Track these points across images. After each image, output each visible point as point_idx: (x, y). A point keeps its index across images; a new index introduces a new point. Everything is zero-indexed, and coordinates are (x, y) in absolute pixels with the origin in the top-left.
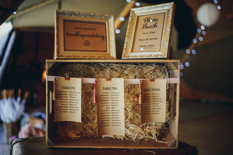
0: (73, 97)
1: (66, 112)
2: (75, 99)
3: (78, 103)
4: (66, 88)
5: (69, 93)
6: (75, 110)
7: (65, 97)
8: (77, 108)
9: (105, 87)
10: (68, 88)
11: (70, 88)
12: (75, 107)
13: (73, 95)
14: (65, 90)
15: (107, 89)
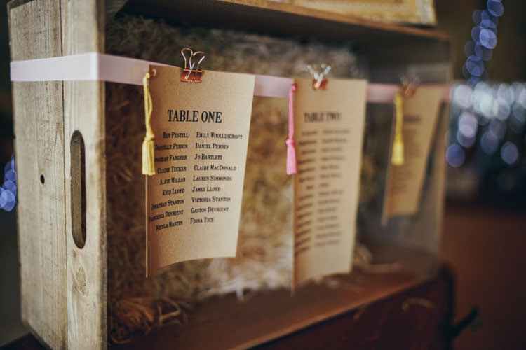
0: (210, 157)
1: (176, 224)
2: (216, 163)
3: (229, 179)
4: (183, 116)
5: (191, 141)
6: (211, 209)
7: (176, 158)
8: (224, 199)
9: (310, 111)
10: (191, 115)
11: (199, 116)
12: (215, 199)
13: (207, 146)
14: (179, 127)
15: (314, 117)
